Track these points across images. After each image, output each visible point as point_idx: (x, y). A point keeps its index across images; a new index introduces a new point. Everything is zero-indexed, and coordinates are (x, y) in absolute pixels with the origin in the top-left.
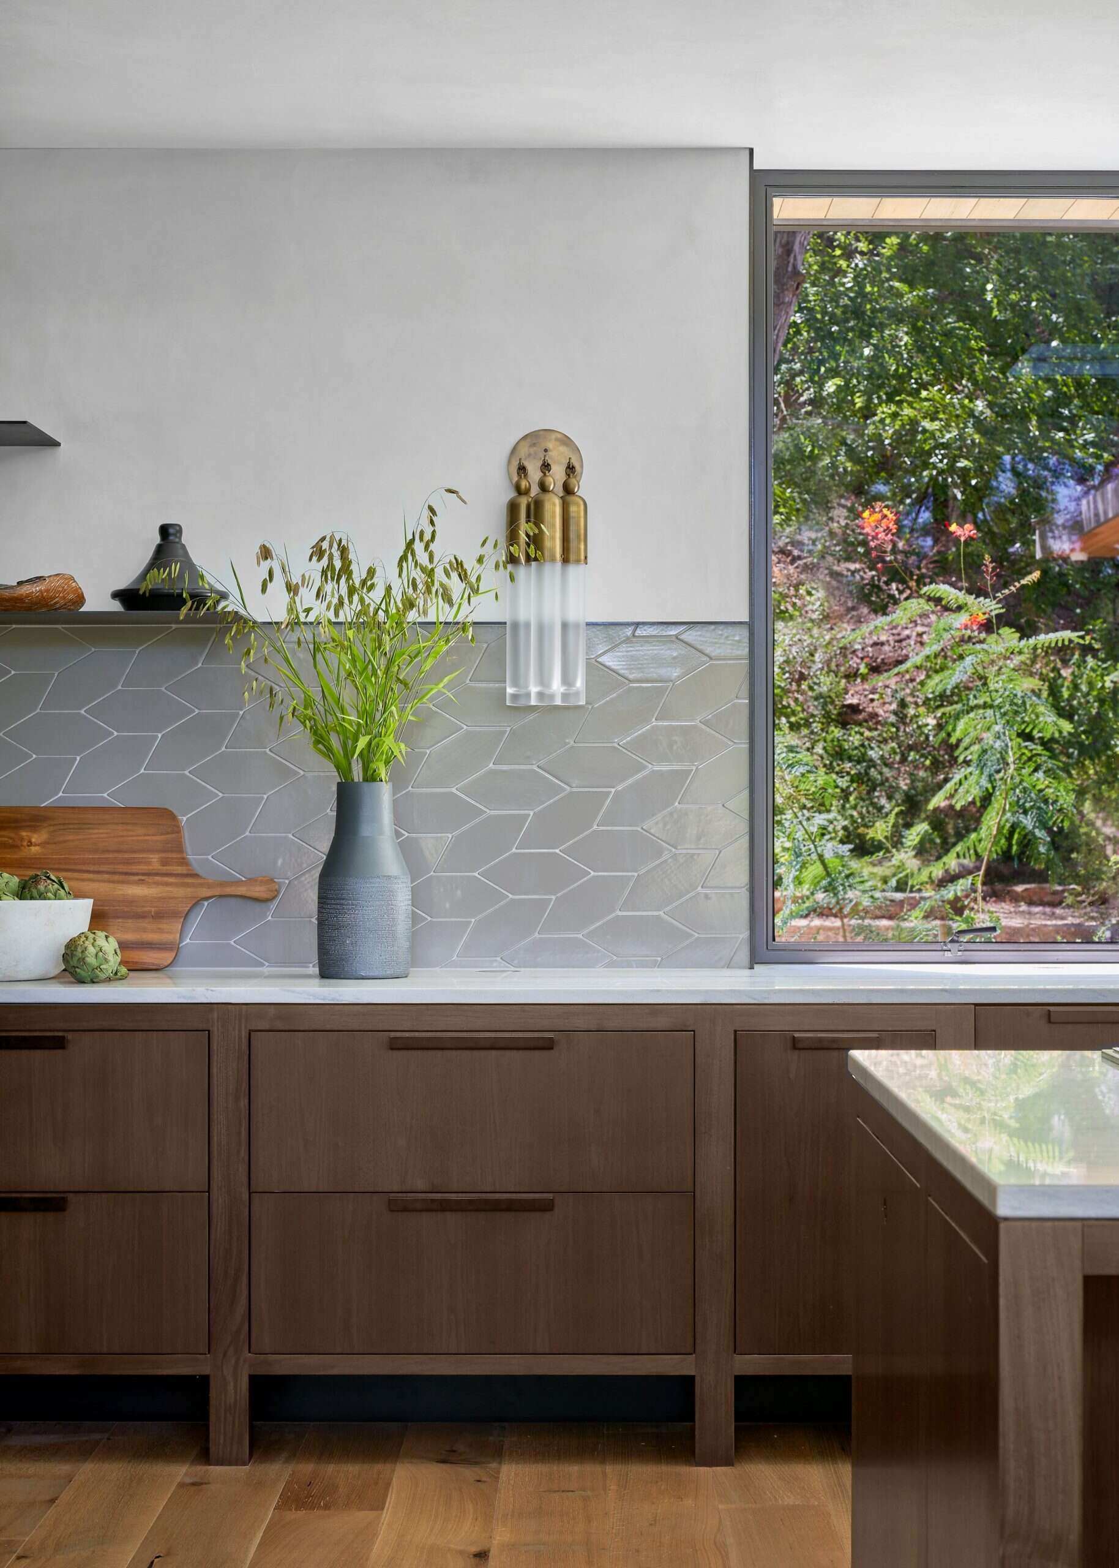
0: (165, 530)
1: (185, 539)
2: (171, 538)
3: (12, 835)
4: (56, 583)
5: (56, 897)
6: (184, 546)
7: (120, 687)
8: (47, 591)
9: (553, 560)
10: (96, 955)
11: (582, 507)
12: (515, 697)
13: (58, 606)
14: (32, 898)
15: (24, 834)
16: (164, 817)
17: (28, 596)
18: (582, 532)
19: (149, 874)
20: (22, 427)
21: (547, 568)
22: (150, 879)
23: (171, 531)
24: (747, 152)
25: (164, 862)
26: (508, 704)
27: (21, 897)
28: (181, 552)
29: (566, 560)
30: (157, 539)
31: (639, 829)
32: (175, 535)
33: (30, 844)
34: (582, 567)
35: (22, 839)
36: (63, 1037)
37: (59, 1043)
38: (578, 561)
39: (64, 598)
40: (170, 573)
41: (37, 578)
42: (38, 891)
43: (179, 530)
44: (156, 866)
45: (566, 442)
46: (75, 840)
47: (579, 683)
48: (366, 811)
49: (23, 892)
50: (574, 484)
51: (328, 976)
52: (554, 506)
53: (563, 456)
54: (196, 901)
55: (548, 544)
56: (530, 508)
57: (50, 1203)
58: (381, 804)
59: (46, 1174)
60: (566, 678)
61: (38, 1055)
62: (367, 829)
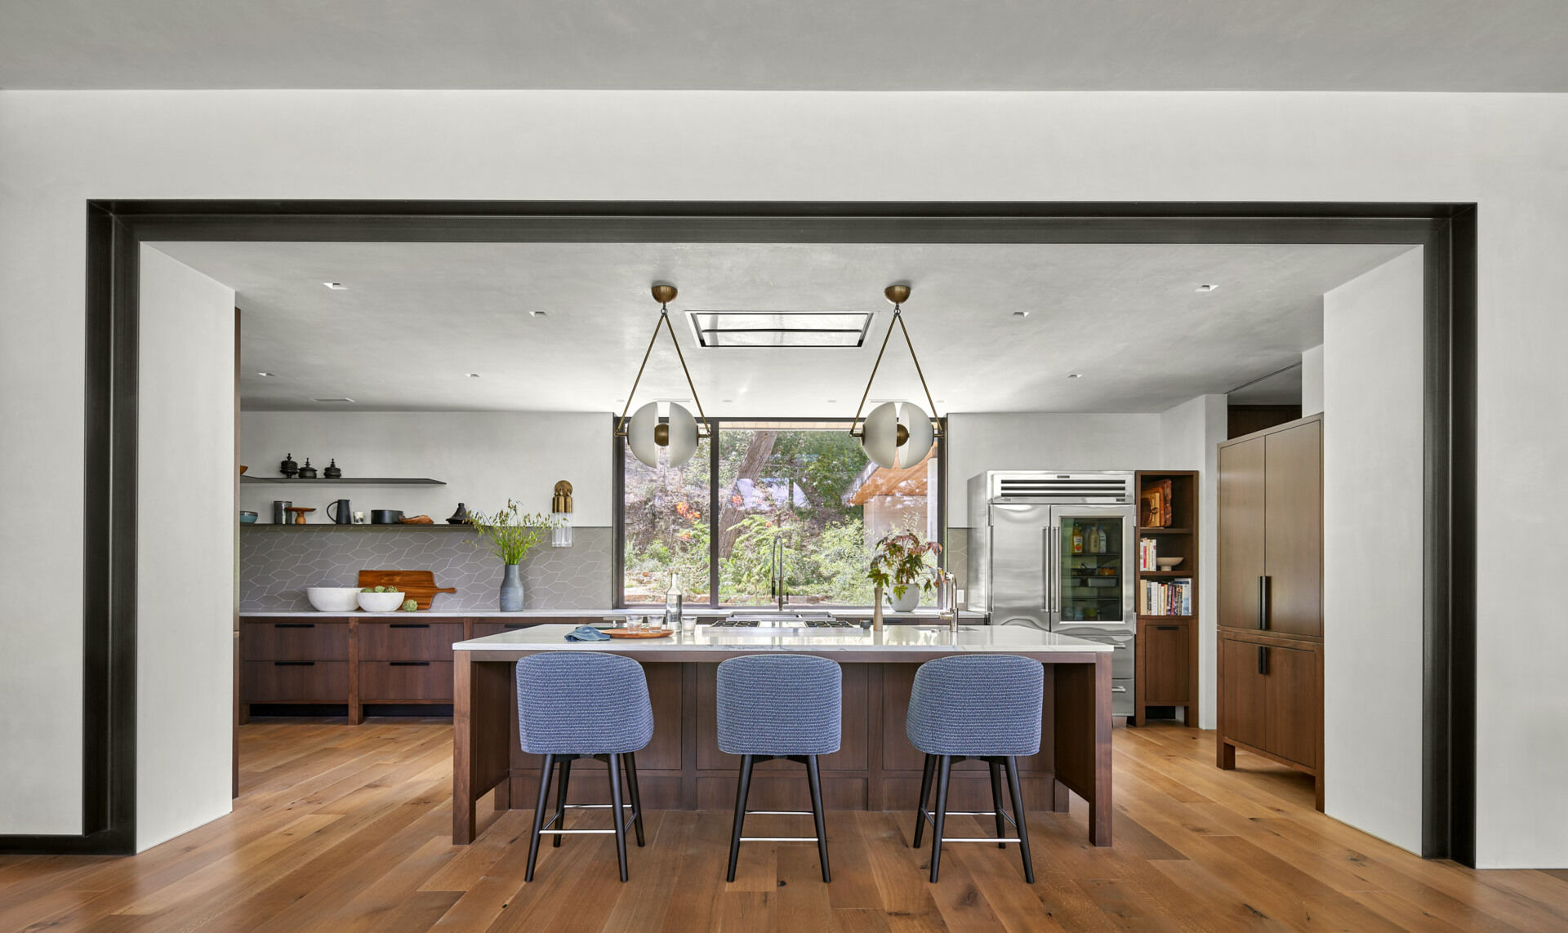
0: (459, 504)
2: (461, 507)
3: (393, 577)
4: (422, 518)
6: (465, 508)
8: (420, 520)
9: (562, 512)
11: (571, 500)
12: (554, 545)
15: (395, 577)
16: (430, 574)
17: (414, 521)
18: (570, 506)
21: (561, 514)
22: (425, 588)
23: (462, 505)
24: (612, 413)
25: (422, 584)
26: (553, 547)
28: (464, 510)
29: (565, 511)
31: (586, 576)
33: (396, 579)
34: (571, 514)
37: (427, 626)
38: (569, 513)
41: (418, 516)
44: (426, 585)
45: (569, 484)
46: (407, 578)
47: (570, 541)
48: (511, 572)
49: (384, 591)
50: (569, 494)
51: (501, 611)
52: (562, 499)
53: (568, 487)
54: (435, 594)
55: (560, 508)
56: (558, 499)
57: (426, 664)
58: (515, 570)
59: (425, 657)
60: (566, 540)
61: (423, 629)
62: (511, 576)
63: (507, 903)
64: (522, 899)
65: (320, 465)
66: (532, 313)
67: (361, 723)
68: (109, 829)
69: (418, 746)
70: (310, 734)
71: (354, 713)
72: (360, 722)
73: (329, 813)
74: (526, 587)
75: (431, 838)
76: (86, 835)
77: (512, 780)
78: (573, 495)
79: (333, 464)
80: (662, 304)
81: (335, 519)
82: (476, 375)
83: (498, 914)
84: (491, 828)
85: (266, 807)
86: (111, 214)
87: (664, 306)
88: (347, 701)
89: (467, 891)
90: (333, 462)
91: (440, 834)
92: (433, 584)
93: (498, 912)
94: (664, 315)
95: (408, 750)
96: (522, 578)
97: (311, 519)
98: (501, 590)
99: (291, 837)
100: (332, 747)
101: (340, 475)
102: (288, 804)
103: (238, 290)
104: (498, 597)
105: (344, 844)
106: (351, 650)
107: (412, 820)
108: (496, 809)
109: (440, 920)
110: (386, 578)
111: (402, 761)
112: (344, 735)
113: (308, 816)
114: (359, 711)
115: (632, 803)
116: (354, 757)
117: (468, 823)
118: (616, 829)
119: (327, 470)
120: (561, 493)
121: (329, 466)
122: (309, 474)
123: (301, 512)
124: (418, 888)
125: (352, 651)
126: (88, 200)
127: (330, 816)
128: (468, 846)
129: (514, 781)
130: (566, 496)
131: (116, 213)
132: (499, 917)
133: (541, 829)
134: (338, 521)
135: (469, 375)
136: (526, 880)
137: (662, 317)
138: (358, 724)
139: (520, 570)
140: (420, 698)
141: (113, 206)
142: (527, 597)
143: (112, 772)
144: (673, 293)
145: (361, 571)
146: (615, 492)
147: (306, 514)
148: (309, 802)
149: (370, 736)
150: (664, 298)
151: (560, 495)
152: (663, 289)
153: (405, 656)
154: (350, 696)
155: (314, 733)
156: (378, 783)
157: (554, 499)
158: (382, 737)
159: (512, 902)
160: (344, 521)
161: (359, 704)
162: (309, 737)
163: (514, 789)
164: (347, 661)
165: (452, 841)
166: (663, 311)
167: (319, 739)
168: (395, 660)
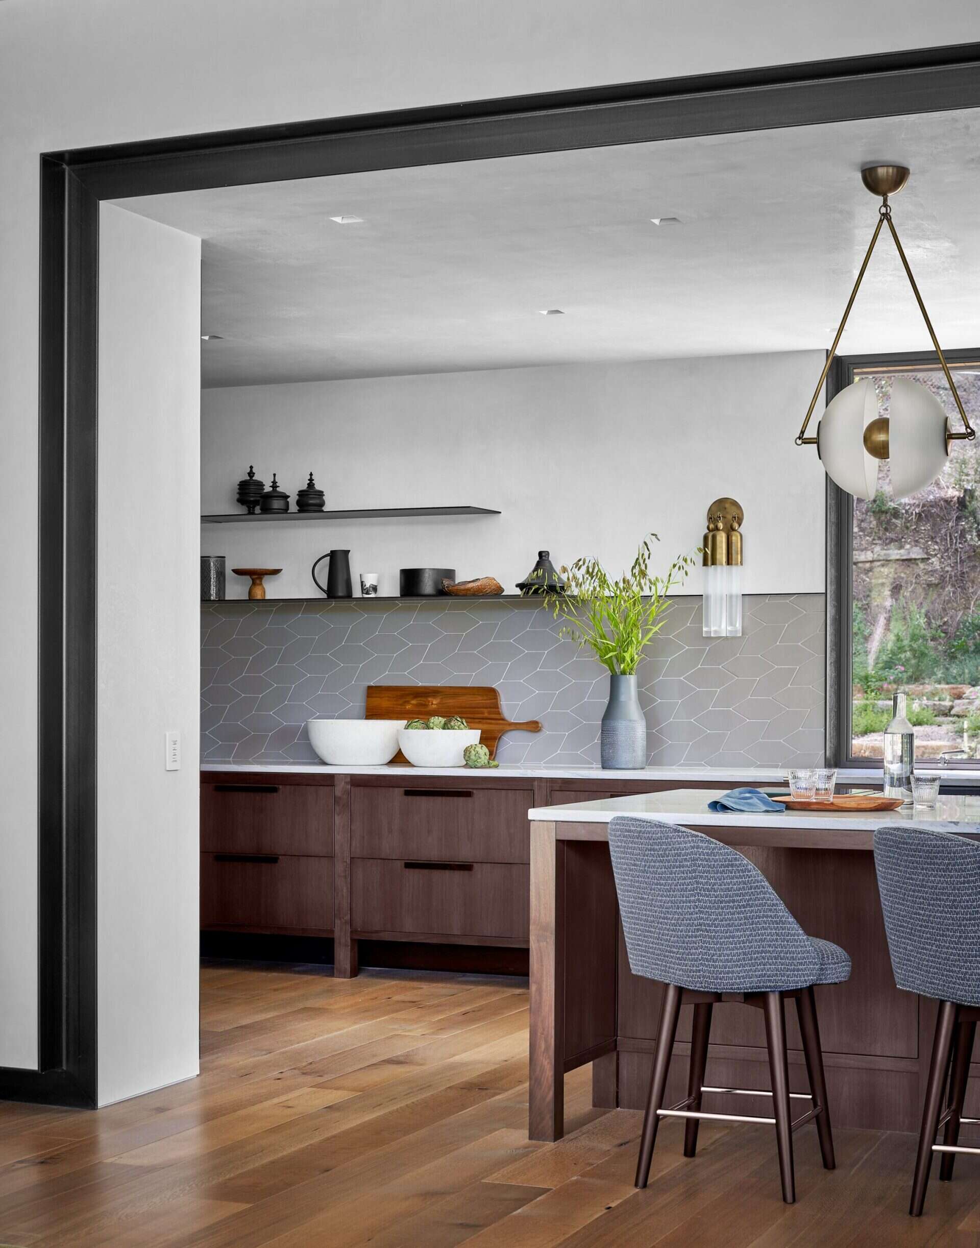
0: (540, 554)
1: (551, 558)
2: (544, 558)
3: (425, 700)
4: (485, 581)
5: (459, 728)
6: (550, 562)
7: (528, 629)
8: (481, 585)
9: (722, 564)
10: (475, 755)
11: (739, 537)
12: (706, 632)
13: (488, 592)
14: (448, 729)
15: (430, 699)
17: (472, 588)
18: (739, 550)
19: (483, 719)
20: (471, 509)
21: (719, 567)
22: (485, 721)
23: (544, 554)
24: (825, 351)
25: (489, 713)
26: (704, 636)
27: (444, 728)
28: (548, 565)
29: (729, 562)
30: (538, 559)
31: (771, 698)
32: (545, 556)
33: (432, 704)
34: (740, 567)
35: (429, 702)
36: (470, 792)
37: (468, 794)
38: (737, 564)
39: (490, 588)
40: (537, 574)
41: (477, 579)
42: (451, 725)
43: (548, 553)
44: (486, 715)
45: (735, 504)
46: (451, 702)
47: (738, 625)
48: (623, 689)
49: (445, 727)
50: (736, 525)
51: (604, 768)
52: (722, 538)
53: (733, 511)
54: (504, 732)
55: (718, 556)
56: (714, 537)
57: (466, 867)
58: (630, 685)
59: (464, 854)
60: (731, 622)
61: (461, 799)
62: (623, 698)
63: (613, 1205)
64: (631, 1206)
65: (291, 486)
66: (656, 221)
67: (356, 976)
68: (64, 1068)
69: (457, 1015)
70: (275, 987)
71: (343, 955)
72: (355, 973)
73: (337, 1089)
74: (651, 719)
75: (495, 1130)
76: (42, 1071)
77: (621, 1057)
78: (744, 529)
79: (311, 484)
80: (881, 198)
81: (325, 588)
82: (558, 312)
83: (601, 1214)
84: (585, 1128)
85: (245, 1074)
86: (65, 166)
87: (885, 200)
88: (332, 931)
89: (554, 1189)
90: (311, 480)
91: (509, 1126)
92: (499, 713)
93: (601, 1212)
94: (886, 216)
95: (443, 1019)
96: (644, 700)
97: (273, 590)
98: (603, 724)
99: (289, 1111)
100: (317, 1006)
101: (322, 504)
102: (275, 1074)
103: (206, 237)
104: (597, 741)
105: (370, 1123)
106: (338, 837)
107: (464, 1107)
108: (594, 1105)
109: (519, 1211)
110: (414, 702)
111: (433, 1033)
112: (331, 991)
113: (306, 1090)
114: (352, 949)
115: (813, 1093)
116: (355, 1023)
117: (552, 1106)
118: (776, 1117)
119: (302, 494)
120: (721, 526)
121: (305, 487)
122: (277, 504)
123: (256, 576)
124: (483, 1178)
125: (340, 837)
126: (42, 155)
127: (340, 1093)
128: (552, 1144)
129: (624, 1059)
130: (730, 530)
131: (69, 164)
132: (601, 1216)
133: (660, 1107)
134: (331, 592)
135: (545, 312)
136: (636, 1185)
137: (881, 221)
138: (351, 977)
139: (640, 685)
140: (456, 932)
141: (67, 157)
142: (652, 741)
143: (68, 984)
144: (901, 175)
145: (370, 688)
146: (833, 517)
147: (266, 578)
148: (304, 1074)
149: (375, 995)
150: (884, 187)
151: (717, 529)
152: (882, 171)
153: (433, 853)
154: (337, 922)
155: (280, 986)
156: (402, 1059)
157: (706, 538)
158: (396, 998)
159: (617, 1207)
160: (341, 592)
161: (352, 940)
162: (275, 990)
163: (624, 1073)
164: (331, 857)
165: (528, 1135)
166: (883, 210)
167: (293, 994)
168: (414, 857)
